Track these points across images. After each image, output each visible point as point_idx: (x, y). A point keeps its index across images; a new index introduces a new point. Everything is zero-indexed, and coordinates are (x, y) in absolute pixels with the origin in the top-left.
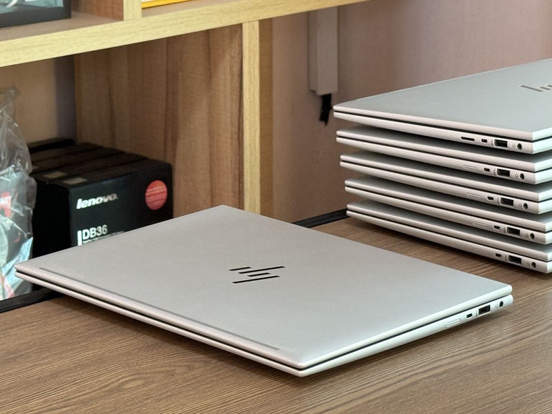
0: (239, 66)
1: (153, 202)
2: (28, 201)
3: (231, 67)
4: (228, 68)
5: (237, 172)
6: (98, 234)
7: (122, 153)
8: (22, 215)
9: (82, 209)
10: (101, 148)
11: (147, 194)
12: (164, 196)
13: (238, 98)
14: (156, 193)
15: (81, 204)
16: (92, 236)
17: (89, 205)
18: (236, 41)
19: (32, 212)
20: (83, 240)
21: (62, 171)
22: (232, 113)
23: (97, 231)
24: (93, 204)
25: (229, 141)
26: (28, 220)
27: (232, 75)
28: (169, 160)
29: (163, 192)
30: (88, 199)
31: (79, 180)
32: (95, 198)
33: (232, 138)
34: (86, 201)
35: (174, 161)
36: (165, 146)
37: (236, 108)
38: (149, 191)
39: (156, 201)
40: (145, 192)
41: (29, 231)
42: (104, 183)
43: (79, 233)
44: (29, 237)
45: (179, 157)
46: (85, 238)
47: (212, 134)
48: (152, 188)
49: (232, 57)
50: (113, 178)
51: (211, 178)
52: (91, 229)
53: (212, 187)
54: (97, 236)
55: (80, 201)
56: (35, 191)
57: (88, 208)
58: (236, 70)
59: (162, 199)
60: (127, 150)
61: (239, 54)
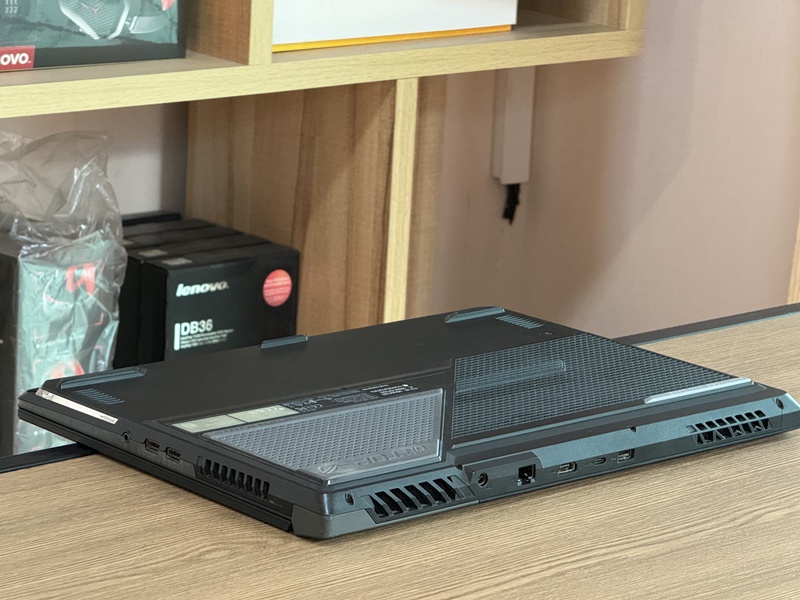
0: (389, 132)
3: (380, 134)
4: (376, 134)
5: (379, 265)
6: (201, 331)
8: (108, 291)
9: (182, 297)
10: (212, 225)
12: (288, 290)
13: (385, 172)
14: (277, 287)
15: (183, 291)
16: (192, 332)
17: (192, 293)
18: (388, 101)
19: (119, 289)
20: (181, 336)
21: (162, 250)
22: (377, 191)
23: (200, 326)
24: (197, 292)
25: (372, 225)
26: (114, 298)
27: (380, 144)
28: (297, 246)
30: (191, 284)
31: (181, 261)
32: (201, 284)
33: (375, 222)
34: (188, 288)
35: (303, 247)
36: (293, 229)
37: (382, 183)
38: (268, 283)
40: (263, 282)
41: (115, 311)
42: (213, 266)
43: (177, 326)
44: (114, 319)
45: (309, 242)
46: (184, 333)
47: (351, 217)
49: (382, 121)
50: (226, 261)
51: (347, 271)
52: (193, 323)
53: (347, 282)
54: (199, 333)
55: (181, 286)
57: (190, 296)
58: (385, 137)
61: (390, 118)
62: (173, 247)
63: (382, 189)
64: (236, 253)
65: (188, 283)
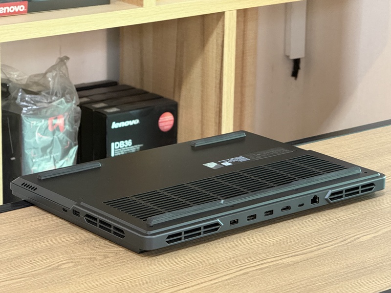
0: (222, 39)
1: (164, 126)
2: (76, 121)
3: (217, 40)
4: (215, 41)
5: (218, 109)
6: (126, 146)
7: (146, 93)
8: (71, 130)
9: (115, 129)
10: (133, 88)
11: (160, 121)
12: (172, 123)
13: (220, 61)
14: (166, 121)
15: (115, 125)
16: (121, 147)
17: (120, 126)
18: (220, 23)
19: (78, 129)
20: (115, 149)
21: (105, 103)
22: (216, 70)
23: (125, 144)
24: (123, 126)
25: (214, 89)
26: (75, 134)
27: (217, 45)
28: (176, 99)
29: (171, 120)
30: (119, 122)
31: (115, 110)
32: (125, 121)
33: (216, 87)
34: (118, 124)
35: (179, 100)
36: (174, 91)
37: (219, 67)
38: (161, 119)
39: (166, 125)
40: (158, 119)
41: (75, 141)
42: (131, 112)
43: (113, 144)
44: (75, 145)
45: (182, 98)
46: (116, 148)
47: (203, 84)
48: (163, 117)
49: (218, 34)
50: (137, 109)
51: (202, 113)
52: (121, 142)
53: (202, 118)
54: (124, 147)
55: (114, 123)
56: (80, 115)
57: (119, 128)
58: (220, 42)
59: (170, 125)
60: (151, 91)
61: (222, 32)
62: (111, 101)
63: (219, 70)
64: (144, 104)
65: (118, 121)
